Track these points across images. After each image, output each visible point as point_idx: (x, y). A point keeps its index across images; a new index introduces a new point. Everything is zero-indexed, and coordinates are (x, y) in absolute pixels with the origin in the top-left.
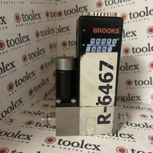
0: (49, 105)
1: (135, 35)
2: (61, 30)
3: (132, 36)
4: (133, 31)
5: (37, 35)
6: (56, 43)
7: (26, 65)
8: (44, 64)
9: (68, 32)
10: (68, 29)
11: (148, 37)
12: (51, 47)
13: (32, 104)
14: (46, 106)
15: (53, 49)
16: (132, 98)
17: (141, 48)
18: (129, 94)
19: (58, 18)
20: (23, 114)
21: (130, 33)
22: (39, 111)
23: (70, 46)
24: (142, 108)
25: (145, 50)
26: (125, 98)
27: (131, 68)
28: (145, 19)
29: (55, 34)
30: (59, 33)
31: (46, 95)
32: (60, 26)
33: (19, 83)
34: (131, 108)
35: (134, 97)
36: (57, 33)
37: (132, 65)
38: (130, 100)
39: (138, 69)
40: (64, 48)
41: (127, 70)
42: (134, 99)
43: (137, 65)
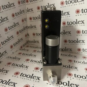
0: (22, 53)
1: (69, 14)
2: (28, 11)
3: (67, 15)
4: (68, 12)
5: (13, 15)
6: (26, 18)
7: (7, 33)
8: (19, 31)
9: (32, 12)
10: (32, 10)
11: (76, 16)
12: (23, 21)
13: (13, 53)
14: (20, 53)
15: (24, 22)
16: (67, 49)
17: (72, 22)
18: (66, 48)
19: (26, 4)
20: (7, 58)
21: (66, 13)
22: (16, 57)
23: (34, 19)
24: (71, 56)
25: (74, 23)
26: (64, 50)
27: (67, 33)
28: (74, 5)
29: (25, 13)
30: (28, 12)
31: (21, 47)
32: (28, 8)
33: (4, 43)
34: (65, 55)
35: (68, 49)
36: (26, 12)
37: (67, 31)
38: (66, 50)
39: (70, 34)
40: (31, 21)
41: (64, 34)
42: (68, 50)
43: (70, 32)
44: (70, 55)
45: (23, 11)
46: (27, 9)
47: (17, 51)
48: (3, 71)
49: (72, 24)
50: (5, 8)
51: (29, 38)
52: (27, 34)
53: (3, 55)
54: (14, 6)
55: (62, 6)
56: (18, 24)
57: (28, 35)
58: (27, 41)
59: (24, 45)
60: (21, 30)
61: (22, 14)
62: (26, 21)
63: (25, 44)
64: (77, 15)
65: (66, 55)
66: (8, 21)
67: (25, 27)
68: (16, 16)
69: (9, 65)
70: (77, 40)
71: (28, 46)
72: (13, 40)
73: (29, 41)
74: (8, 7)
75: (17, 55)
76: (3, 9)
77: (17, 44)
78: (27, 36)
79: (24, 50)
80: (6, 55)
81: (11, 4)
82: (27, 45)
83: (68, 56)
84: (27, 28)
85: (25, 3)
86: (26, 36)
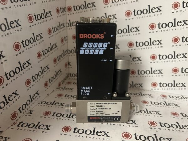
44: (141, 93)
45: (63, 24)
46: (69, 22)
47: (53, 91)
48: (41, 127)
49: (143, 45)
50: (39, 18)
51: (70, 68)
52: (67, 62)
53: (33, 99)
54: (52, 16)
55: (128, 18)
56: (56, 46)
57: (69, 64)
58: (67, 74)
59: (63, 82)
60: (60, 55)
61: (61, 29)
62: (66, 41)
63: (65, 79)
64: (152, 31)
65: (136, 94)
66: (42, 40)
67: (65, 52)
68: (54, 32)
69: (47, 117)
70: (150, 70)
71: (69, 83)
72: (48, 72)
73: (70, 74)
74: (43, 17)
75: (56, 98)
76: (37, 20)
77: (54, 80)
78: (68, 66)
79: (65, 88)
80: (38, 99)
81: (47, 13)
82: (67, 81)
83: (139, 95)
84: (68, 52)
85: (65, 12)
86: (66, 65)
